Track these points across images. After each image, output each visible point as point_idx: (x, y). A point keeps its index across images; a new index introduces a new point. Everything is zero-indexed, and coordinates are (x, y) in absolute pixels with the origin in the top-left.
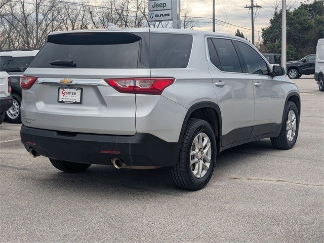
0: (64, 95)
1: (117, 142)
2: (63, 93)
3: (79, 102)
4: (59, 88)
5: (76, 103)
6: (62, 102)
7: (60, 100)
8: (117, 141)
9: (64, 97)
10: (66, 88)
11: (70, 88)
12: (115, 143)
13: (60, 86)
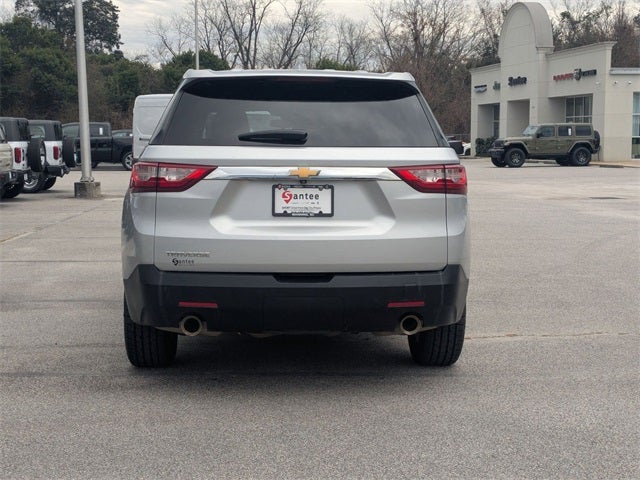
0: (287, 202)
1: (420, 284)
2: (284, 196)
3: (330, 212)
4: (274, 187)
5: (321, 215)
6: (285, 215)
7: (279, 210)
8: (420, 281)
9: (290, 204)
10: (292, 187)
11: (304, 187)
12: (416, 287)
13: (277, 183)
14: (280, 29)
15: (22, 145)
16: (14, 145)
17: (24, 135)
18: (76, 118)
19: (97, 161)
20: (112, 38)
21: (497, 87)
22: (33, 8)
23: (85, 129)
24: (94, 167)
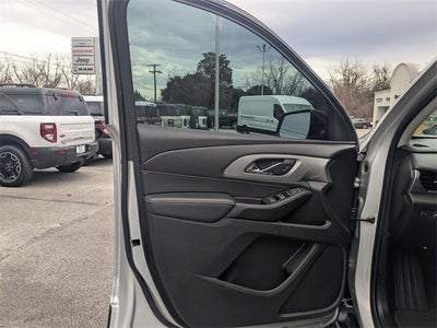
14: (291, 78)
15: (188, 117)
16: (183, 117)
17: (189, 113)
18: (213, 108)
19: (221, 125)
20: (230, 81)
21: (388, 99)
22: (203, 70)
23: (217, 112)
24: (220, 127)
